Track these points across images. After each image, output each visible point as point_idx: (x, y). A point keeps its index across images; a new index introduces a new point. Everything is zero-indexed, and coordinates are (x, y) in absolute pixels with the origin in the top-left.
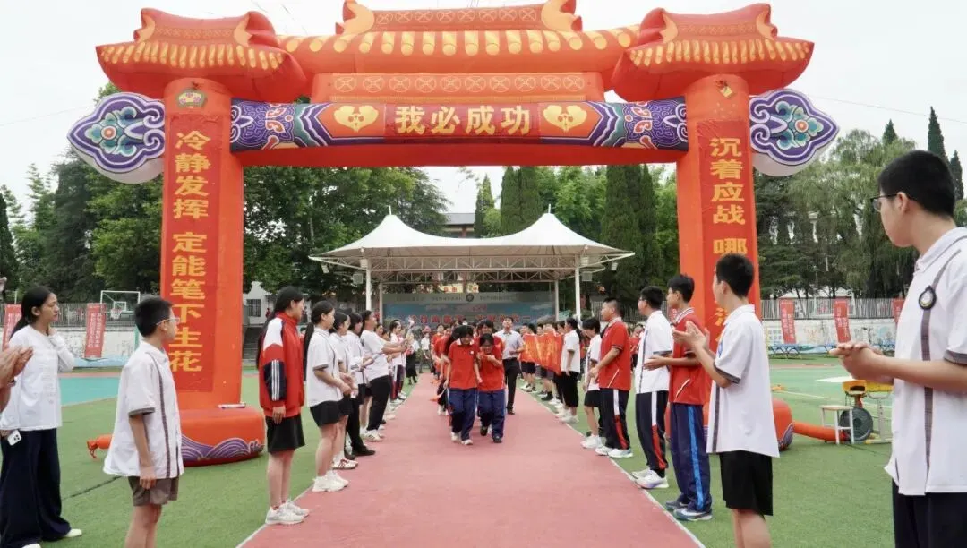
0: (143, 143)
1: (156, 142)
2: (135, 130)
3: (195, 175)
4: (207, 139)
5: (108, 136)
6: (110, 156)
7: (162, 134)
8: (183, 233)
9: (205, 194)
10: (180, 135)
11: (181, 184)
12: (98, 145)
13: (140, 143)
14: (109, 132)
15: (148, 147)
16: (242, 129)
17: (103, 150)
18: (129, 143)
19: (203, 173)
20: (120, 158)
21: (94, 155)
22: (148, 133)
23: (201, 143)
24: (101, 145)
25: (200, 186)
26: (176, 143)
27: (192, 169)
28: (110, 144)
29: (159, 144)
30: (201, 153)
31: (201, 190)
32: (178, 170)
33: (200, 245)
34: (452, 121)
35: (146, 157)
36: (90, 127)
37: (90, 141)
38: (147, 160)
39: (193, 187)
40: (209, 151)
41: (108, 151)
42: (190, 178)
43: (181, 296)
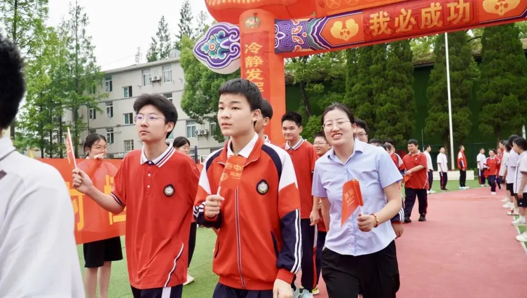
0: (229, 51)
1: (236, 50)
2: (225, 44)
4: (261, 46)
5: (212, 49)
9: (261, 79)
10: (246, 46)
11: (249, 74)
13: (228, 51)
15: (232, 53)
16: (280, 40)
17: (210, 57)
20: (218, 61)
28: (214, 53)
30: (258, 55)
34: (410, 22)
36: (203, 44)
41: (213, 57)
42: (253, 70)
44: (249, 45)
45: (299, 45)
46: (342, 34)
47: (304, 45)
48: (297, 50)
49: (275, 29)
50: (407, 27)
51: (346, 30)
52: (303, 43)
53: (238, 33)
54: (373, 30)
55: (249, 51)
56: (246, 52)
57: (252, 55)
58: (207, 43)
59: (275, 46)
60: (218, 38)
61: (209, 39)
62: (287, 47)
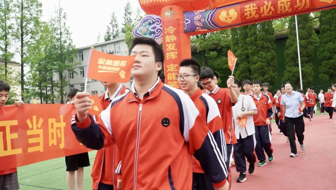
44: (167, 28)
45: (199, 27)
46: (226, 19)
47: (202, 27)
48: (198, 30)
49: (184, 17)
50: (269, 13)
51: (229, 16)
52: (202, 26)
53: (161, 21)
54: (247, 16)
55: (167, 32)
56: (166, 33)
57: (170, 34)
58: (141, 28)
59: (184, 28)
60: (148, 25)
61: (142, 25)
62: (192, 28)
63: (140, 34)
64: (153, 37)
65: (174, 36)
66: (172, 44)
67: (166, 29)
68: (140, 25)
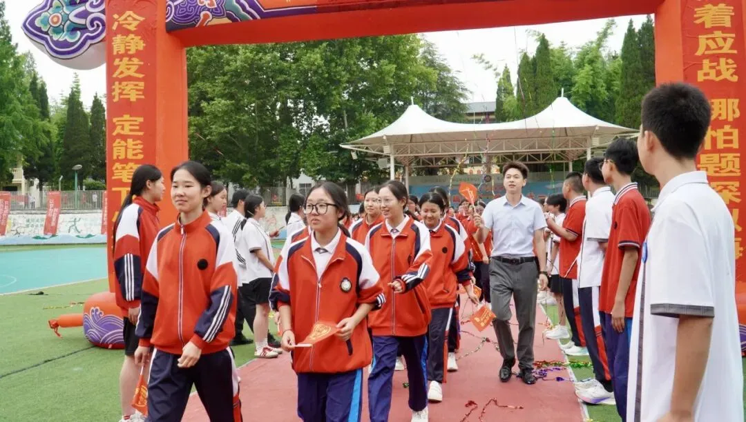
3: (131, 57)
6: (57, 43)
7: (103, 17)
8: (122, 116)
12: (46, 33)
14: (55, 20)
18: (74, 29)
19: (138, 54)
21: (43, 42)
22: (90, 18)
23: (136, 23)
24: (49, 32)
25: (134, 68)
26: (112, 25)
27: (127, 50)
29: (101, 28)
31: (137, 72)
32: (115, 53)
33: (137, 128)
35: (89, 42)
37: (39, 29)
38: (91, 45)
39: (129, 69)
40: (145, 31)
43: (121, 179)
63: (44, 29)
64: (79, 39)
65: (137, 38)
66: (130, 60)
67: (116, 16)
68: (45, 6)
